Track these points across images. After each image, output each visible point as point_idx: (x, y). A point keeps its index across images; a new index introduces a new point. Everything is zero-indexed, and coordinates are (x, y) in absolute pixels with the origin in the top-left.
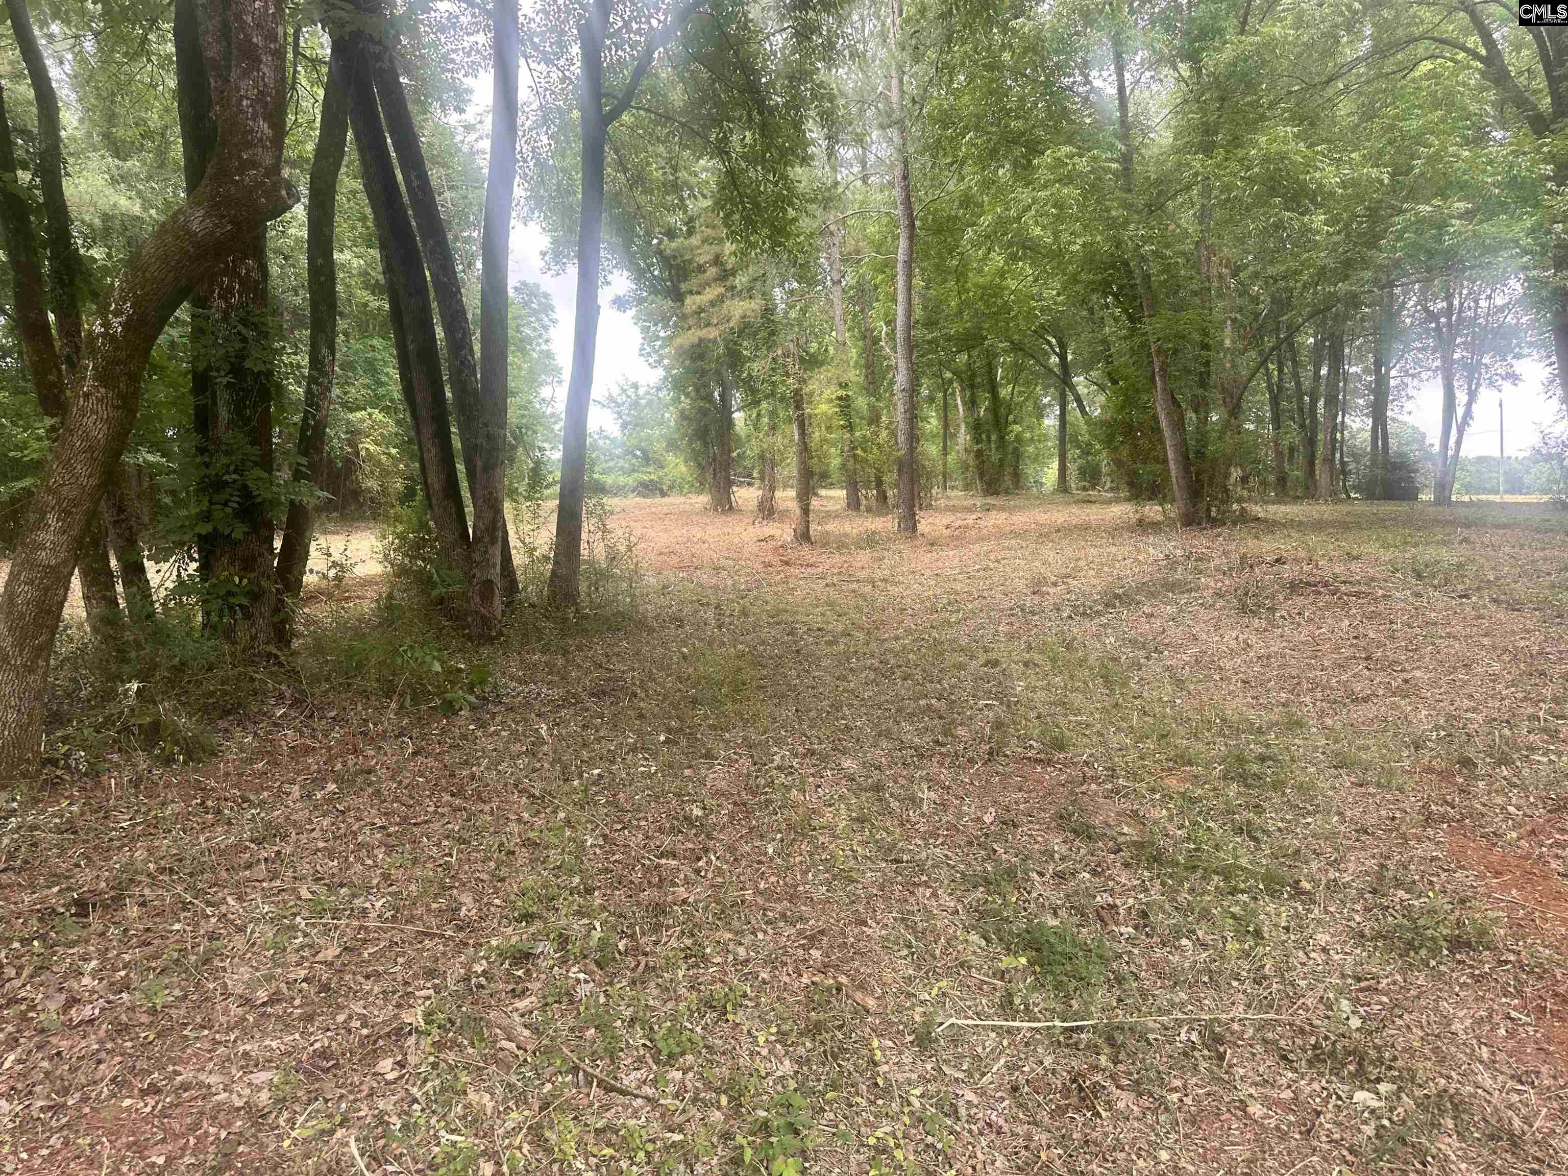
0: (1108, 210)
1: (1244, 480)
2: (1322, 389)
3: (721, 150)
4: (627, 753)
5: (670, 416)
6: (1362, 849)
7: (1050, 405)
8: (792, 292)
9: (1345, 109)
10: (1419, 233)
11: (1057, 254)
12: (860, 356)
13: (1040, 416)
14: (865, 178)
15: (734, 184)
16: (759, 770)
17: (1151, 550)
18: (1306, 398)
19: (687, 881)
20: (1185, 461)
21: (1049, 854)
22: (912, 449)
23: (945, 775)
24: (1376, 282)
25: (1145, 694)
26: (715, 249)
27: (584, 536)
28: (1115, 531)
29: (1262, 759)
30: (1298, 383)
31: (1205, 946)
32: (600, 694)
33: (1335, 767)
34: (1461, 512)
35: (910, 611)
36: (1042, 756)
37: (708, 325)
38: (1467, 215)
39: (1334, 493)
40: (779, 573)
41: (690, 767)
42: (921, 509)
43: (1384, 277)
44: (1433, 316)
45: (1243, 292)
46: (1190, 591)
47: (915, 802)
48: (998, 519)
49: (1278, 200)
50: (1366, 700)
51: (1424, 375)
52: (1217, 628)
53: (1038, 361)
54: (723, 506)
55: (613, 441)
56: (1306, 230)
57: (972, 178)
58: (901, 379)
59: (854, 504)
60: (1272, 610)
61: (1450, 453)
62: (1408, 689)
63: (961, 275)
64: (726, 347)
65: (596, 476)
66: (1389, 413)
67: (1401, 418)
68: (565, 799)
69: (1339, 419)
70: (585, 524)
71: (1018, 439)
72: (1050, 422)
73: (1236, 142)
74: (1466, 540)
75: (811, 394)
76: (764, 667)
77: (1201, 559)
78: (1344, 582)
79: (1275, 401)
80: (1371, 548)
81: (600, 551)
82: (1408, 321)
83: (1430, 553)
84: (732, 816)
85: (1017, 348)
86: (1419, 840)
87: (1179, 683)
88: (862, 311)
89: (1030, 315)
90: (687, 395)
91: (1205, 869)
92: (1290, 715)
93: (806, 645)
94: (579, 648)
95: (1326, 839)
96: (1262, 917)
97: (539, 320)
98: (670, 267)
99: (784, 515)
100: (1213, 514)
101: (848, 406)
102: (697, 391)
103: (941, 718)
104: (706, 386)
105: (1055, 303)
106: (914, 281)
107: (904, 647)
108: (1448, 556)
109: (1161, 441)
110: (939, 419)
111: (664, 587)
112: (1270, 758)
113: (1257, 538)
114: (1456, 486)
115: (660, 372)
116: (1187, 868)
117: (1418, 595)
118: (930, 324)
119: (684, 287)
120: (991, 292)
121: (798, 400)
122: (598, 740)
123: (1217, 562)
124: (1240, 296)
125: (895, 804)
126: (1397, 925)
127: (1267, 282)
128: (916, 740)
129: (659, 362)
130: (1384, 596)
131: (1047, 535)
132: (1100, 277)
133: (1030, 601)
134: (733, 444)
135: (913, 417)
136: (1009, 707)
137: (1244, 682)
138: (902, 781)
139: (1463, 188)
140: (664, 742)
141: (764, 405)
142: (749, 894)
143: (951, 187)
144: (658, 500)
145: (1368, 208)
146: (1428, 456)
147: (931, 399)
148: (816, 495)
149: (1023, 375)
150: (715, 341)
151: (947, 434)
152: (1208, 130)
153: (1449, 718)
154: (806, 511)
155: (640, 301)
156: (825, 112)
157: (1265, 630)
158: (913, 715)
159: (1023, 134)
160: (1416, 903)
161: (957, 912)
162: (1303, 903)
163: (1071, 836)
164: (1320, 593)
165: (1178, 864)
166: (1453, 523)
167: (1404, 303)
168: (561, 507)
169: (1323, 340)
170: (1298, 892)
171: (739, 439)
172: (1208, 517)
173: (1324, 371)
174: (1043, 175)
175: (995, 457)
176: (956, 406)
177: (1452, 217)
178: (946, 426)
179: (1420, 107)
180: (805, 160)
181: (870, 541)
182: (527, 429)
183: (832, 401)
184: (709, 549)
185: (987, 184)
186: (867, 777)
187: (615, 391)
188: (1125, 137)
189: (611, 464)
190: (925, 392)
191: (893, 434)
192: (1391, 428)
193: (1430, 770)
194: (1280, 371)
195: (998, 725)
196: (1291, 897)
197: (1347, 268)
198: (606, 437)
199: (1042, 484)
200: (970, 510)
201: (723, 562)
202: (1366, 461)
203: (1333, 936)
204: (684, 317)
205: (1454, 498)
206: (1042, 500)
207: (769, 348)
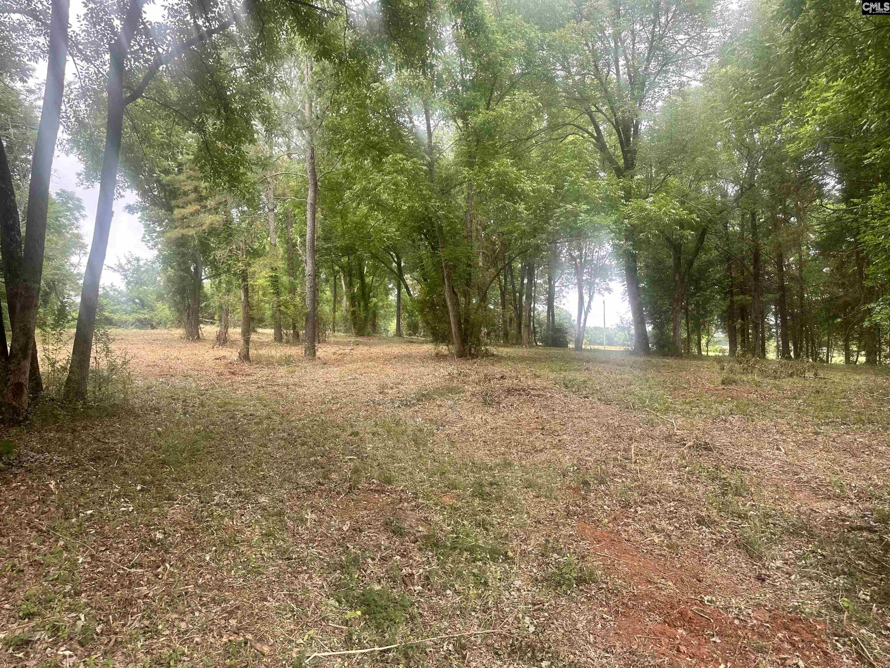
0: (421, 190)
1: (488, 334)
2: (525, 291)
3: (200, 128)
4: (113, 499)
5: (161, 279)
6: (538, 532)
7: (392, 289)
8: (243, 212)
9: (534, 153)
10: (567, 218)
11: (395, 211)
12: (285, 253)
13: (387, 294)
14: (289, 155)
15: (208, 149)
16: (204, 506)
17: (442, 370)
18: (518, 294)
19: (149, 582)
20: (459, 323)
21: (379, 546)
22: (314, 309)
23: (322, 503)
24: (548, 240)
25: (435, 450)
26: (196, 183)
27: (93, 354)
28: (424, 359)
29: (491, 484)
30: (513, 287)
31: (458, 593)
32: (96, 459)
33: (526, 488)
34: (586, 354)
35: (309, 403)
36: (379, 488)
37: (188, 227)
38: (587, 212)
39: (530, 343)
40: (227, 379)
41: (157, 506)
42: (319, 343)
43: (551, 238)
44: (573, 258)
45: (488, 238)
46: (459, 393)
47: (303, 521)
48: (362, 350)
49: (503, 195)
50: (541, 451)
51: (570, 286)
52: (472, 412)
53: (386, 265)
54: (193, 337)
55: (120, 293)
56: (516, 211)
57: (349, 165)
58: (309, 268)
59: (279, 338)
60: (499, 403)
61: (582, 325)
62: (560, 445)
63: (343, 215)
64: (199, 241)
65: (106, 314)
66: (555, 304)
67: (560, 306)
68: (64, 532)
69: (532, 306)
70: (94, 347)
71: (375, 305)
72: (392, 298)
73: (484, 164)
74: (587, 369)
75: (254, 273)
76: (213, 439)
77: (466, 376)
78: (533, 389)
79: (503, 294)
80: (545, 372)
81: (104, 364)
82: (563, 259)
83: (571, 375)
84: (183, 537)
85: (374, 256)
86: (564, 526)
87: (453, 443)
88: (287, 227)
89: (381, 240)
90: (172, 268)
91: (460, 549)
92: (505, 459)
93: (242, 425)
94: (84, 428)
95: (521, 527)
96: (488, 574)
97: (72, 214)
98: (165, 191)
99: (233, 343)
100: (473, 352)
101: (277, 281)
102: (179, 265)
103: (322, 468)
104: (185, 263)
105: (395, 235)
106: (317, 215)
107: (304, 425)
108: (580, 377)
109: (447, 312)
110: (332, 292)
111: (148, 388)
112: (495, 484)
113: (493, 365)
114: (584, 341)
115: (155, 252)
116: (451, 549)
117: (566, 396)
118: (326, 239)
119: (173, 203)
120: (360, 226)
121: (244, 276)
122: (93, 491)
123: (473, 377)
124: (486, 240)
125: (290, 523)
126: (553, 573)
127: (499, 235)
128: (307, 482)
129: (155, 245)
130: (551, 397)
131: (389, 360)
132: (416, 224)
133: (378, 398)
134: (201, 299)
135: (315, 290)
136: (362, 460)
137: (484, 442)
138: (296, 509)
139: (587, 199)
140: (140, 491)
141: (223, 277)
142: (191, 588)
143: (339, 166)
144: (150, 331)
145: (544, 204)
146: (573, 326)
147: (327, 281)
148: (256, 332)
149: (378, 272)
150: (192, 236)
151: (336, 300)
152: (471, 156)
153: (579, 459)
154: (247, 341)
155: (144, 209)
156: (265, 116)
157: (495, 414)
158: (306, 467)
159: (378, 144)
160: (562, 560)
161: (323, 587)
162: (509, 564)
163: (391, 534)
164: (521, 395)
165: (446, 547)
166: (581, 360)
167: (561, 250)
168: (77, 335)
169: (525, 266)
170: (507, 558)
171: (206, 296)
172: (470, 352)
173: (526, 281)
174: (387, 167)
175: (363, 315)
176: (341, 285)
177: (581, 212)
178: (335, 296)
179: (567, 157)
180: (252, 141)
181: (288, 361)
182: (59, 282)
183: (266, 278)
184: (182, 363)
185: (357, 168)
186: (274, 507)
187: (124, 261)
188: (430, 154)
189: (118, 307)
190: (323, 276)
191: (304, 299)
192: (556, 311)
193: (569, 488)
194: (505, 280)
195: (356, 471)
196: (503, 560)
197: (535, 232)
198: (115, 290)
199: (388, 331)
200: (348, 344)
201: (190, 372)
202: (544, 327)
203: (523, 581)
204: (172, 221)
205: (583, 347)
206: (388, 340)
207: (227, 244)
